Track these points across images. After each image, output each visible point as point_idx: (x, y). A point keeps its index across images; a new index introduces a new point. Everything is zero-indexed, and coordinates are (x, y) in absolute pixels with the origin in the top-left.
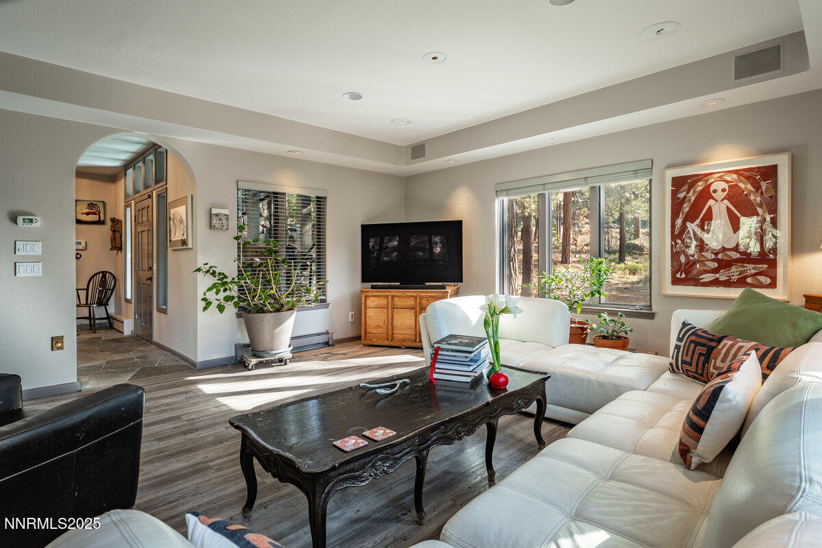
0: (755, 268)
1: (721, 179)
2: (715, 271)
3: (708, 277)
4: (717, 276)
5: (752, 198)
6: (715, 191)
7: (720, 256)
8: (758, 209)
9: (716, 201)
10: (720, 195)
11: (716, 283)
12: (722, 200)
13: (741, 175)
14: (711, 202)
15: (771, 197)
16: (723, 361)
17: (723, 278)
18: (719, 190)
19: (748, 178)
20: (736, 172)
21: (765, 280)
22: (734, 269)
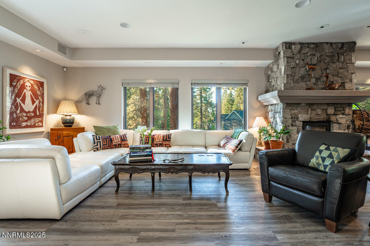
0: (38, 120)
1: (28, 81)
2: (26, 121)
3: (24, 124)
4: (27, 123)
5: (38, 92)
6: (27, 86)
7: (28, 115)
8: (39, 97)
9: (27, 90)
10: (29, 88)
11: (27, 127)
12: (29, 91)
13: (35, 82)
14: (25, 91)
15: (42, 93)
16: (116, 140)
17: (29, 124)
18: (28, 86)
19: (37, 84)
20: (33, 80)
21: (40, 124)
22: (32, 120)
